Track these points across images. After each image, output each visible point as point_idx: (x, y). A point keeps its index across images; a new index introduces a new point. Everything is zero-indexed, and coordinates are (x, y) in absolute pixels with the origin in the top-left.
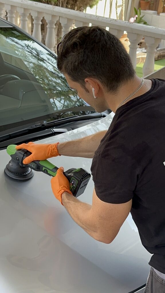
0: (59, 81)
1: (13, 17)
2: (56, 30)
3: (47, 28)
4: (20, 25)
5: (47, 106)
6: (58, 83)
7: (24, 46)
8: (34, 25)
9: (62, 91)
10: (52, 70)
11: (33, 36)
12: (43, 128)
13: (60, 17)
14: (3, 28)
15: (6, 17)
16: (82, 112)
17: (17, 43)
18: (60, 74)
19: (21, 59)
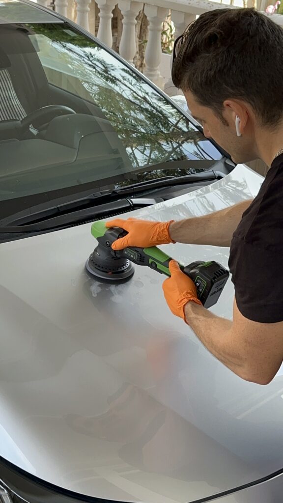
0: (141, 116)
1: (65, 6)
2: (137, 28)
3: (122, 24)
4: (76, 19)
5: (119, 159)
6: (141, 121)
7: (83, 55)
8: (101, 20)
9: (147, 133)
10: (131, 98)
11: (98, 38)
12: (114, 197)
13: (144, 4)
14: (48, 24)
15: (53, 5)
16: (180, 170)
17: (70, 50)
18: (143, 104)
19: (77, 79)
